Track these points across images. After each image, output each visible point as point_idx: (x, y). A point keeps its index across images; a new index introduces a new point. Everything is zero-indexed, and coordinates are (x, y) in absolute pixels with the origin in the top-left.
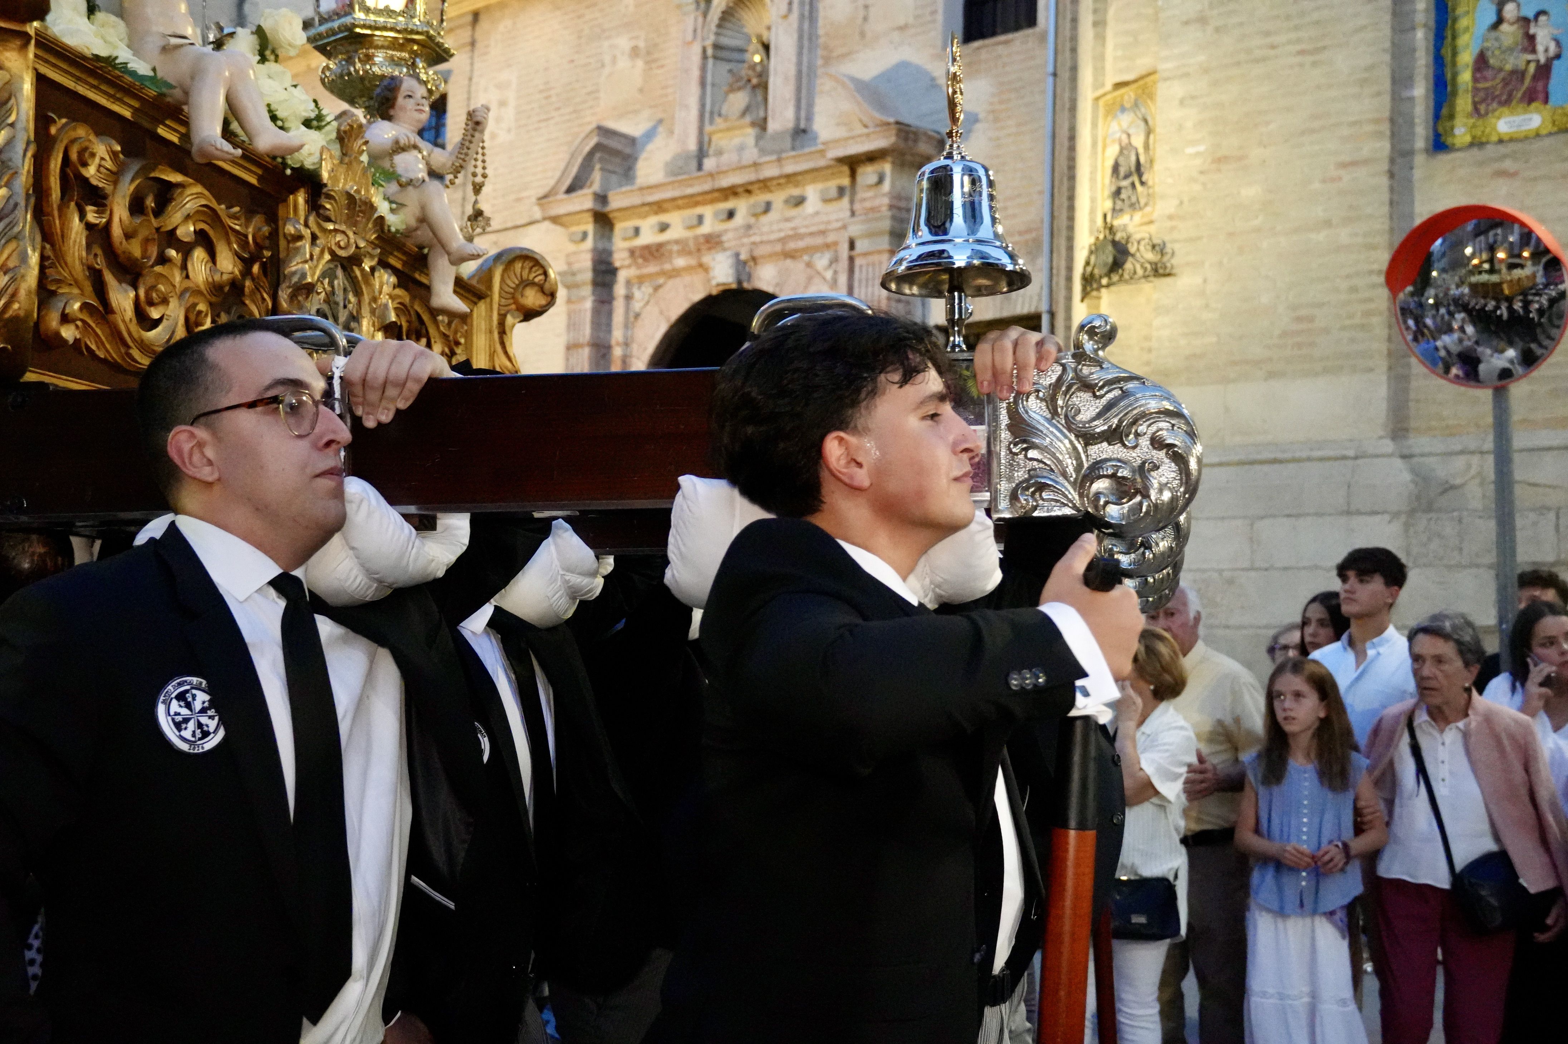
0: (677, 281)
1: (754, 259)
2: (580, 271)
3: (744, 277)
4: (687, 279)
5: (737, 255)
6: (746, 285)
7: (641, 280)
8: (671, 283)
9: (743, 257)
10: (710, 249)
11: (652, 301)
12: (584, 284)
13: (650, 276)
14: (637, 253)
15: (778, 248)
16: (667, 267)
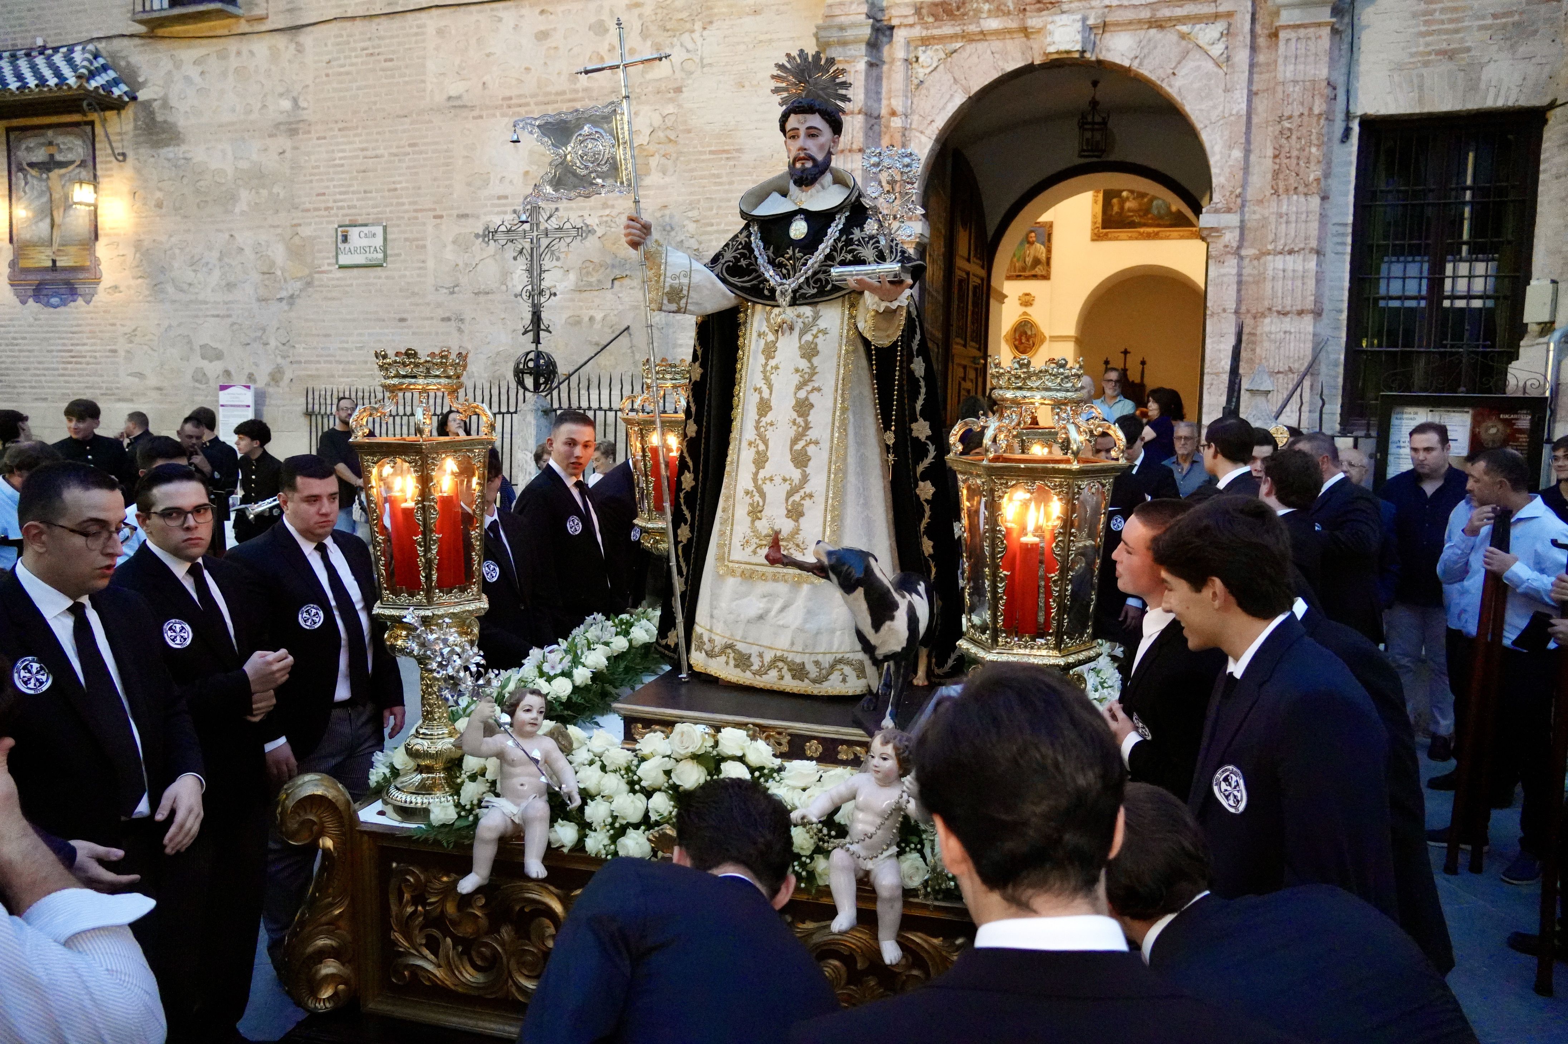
0: (981, 46)
1: (1105, 24)
2: (854, 25)
3: (1089, 47)
4: (996, 45)
5: (1084, 19)
6: (1088, 55)
7: (926, 42)
8: (970, 48)
9: (1091, 22)
10: (1040, 10)
11: (942, 67)
12: (856, 41)
13: (941, 39)
14: (924, 11)
15: (1146, 14)
16: (972, 28)
